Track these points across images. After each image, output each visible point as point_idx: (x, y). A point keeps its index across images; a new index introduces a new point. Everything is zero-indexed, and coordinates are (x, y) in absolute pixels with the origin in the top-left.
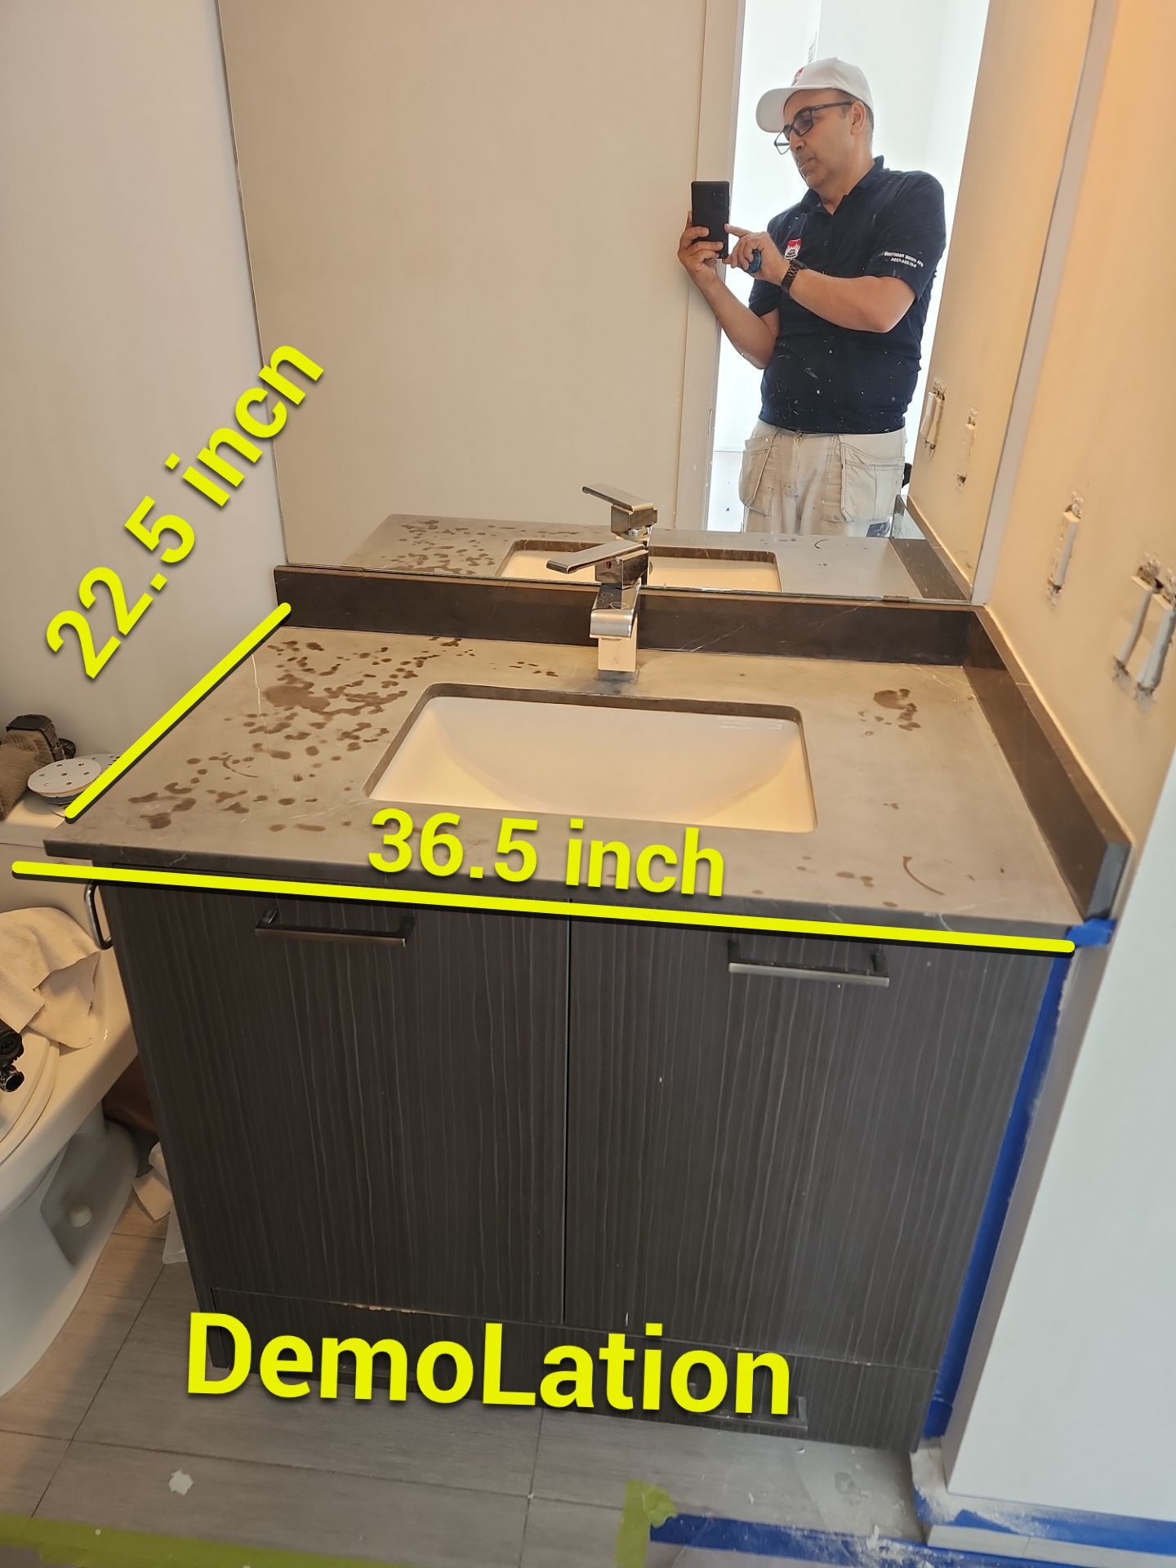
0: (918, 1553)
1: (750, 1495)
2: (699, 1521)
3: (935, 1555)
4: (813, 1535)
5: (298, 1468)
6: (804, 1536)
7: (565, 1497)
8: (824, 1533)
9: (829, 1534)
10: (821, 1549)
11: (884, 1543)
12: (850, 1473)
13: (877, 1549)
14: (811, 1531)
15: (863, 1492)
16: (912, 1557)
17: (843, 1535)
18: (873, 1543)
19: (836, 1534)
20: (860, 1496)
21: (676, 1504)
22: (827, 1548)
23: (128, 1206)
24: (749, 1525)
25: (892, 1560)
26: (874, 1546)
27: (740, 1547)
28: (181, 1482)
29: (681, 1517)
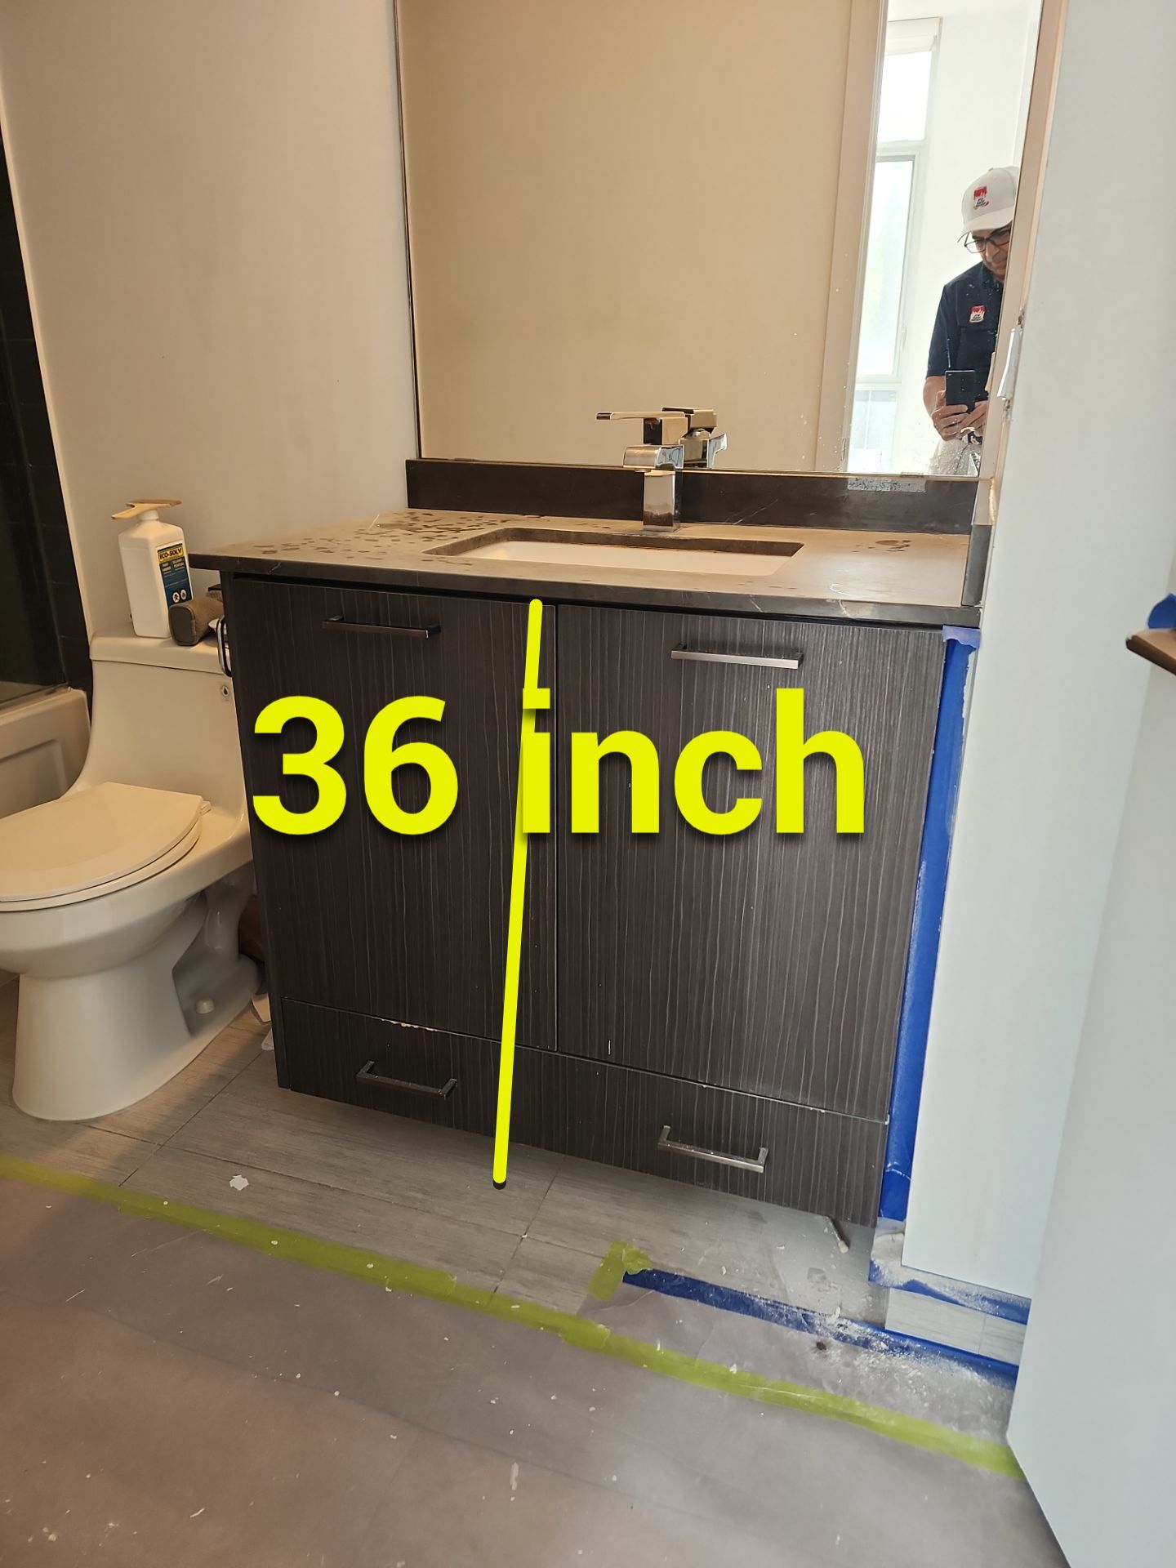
0: (875, 1335)
1: (724, 1268)
2: (672, 1277)
3: (892, 1339)
4: (776, 1305)
5: (334, 1188)
6: (767, 1304)
7: (554, 1242)
8: (786, 1305)
9: (792, 1307)
10: (781, 1315)
11: (844, 1322)
12: (824, 1269)
13: (836, 1325)
14: (775, 1302)
15: (832, 1285)
16: (869, 1337)
17: (805, 1310)
18: (833, 1320)
19: (798, 1308)
20: (830, 1286)
21: (654, 1263)
22: (787, 1316)
23: (244, 1012)
24: (717, 1288)
25: (847, 1335)
26: (833, 1323)
27: (704, 1300)
28: (239, 1182)
29: (654, 1271)
